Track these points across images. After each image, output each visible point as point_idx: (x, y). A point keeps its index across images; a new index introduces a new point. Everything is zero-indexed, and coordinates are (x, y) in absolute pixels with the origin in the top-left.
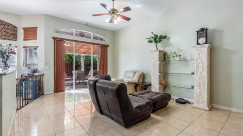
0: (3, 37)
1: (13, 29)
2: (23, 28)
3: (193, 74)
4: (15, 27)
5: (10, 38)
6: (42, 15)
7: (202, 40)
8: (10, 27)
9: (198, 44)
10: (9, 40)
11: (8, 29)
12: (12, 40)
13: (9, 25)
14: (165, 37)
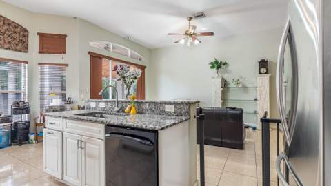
0: (8, 46)
1: (22, 33)
2: (38, 34)
3: (256, 100)
4: (26, 31)
5: (18, 48)
6: (75, 18)
7: (263, 70)
8: (17, 30)
9: (260, 73)
10: (16, 50)
11: (15, 32)
12: (20, 51)
13: (17, 26)
14: (225, 64)
